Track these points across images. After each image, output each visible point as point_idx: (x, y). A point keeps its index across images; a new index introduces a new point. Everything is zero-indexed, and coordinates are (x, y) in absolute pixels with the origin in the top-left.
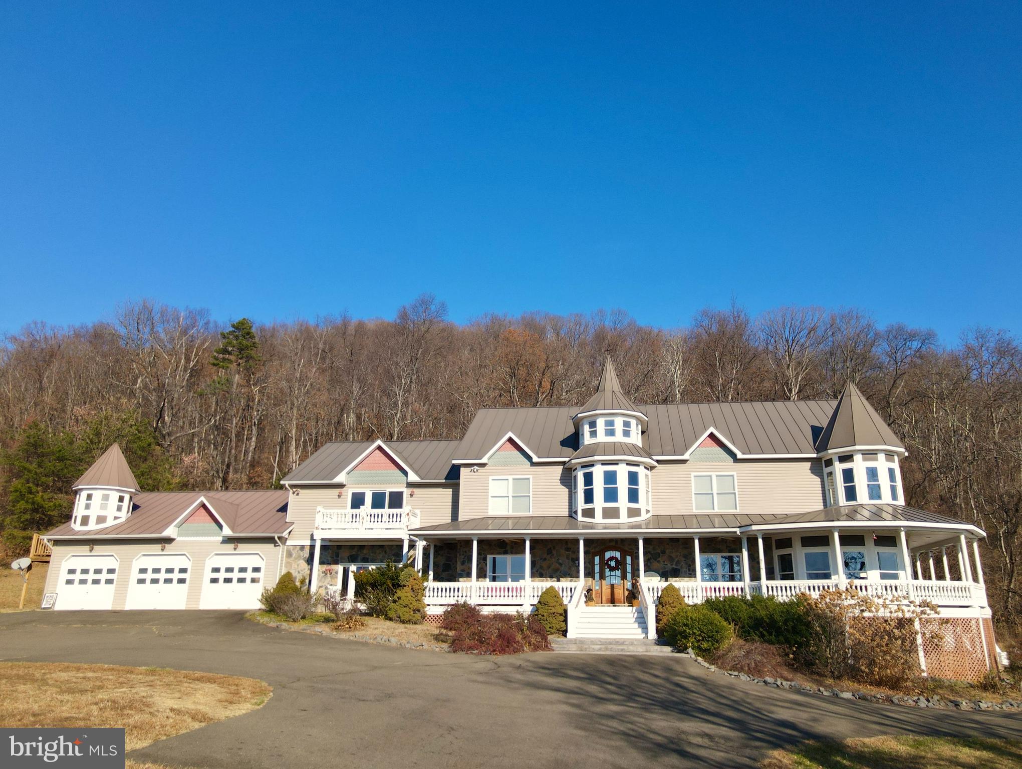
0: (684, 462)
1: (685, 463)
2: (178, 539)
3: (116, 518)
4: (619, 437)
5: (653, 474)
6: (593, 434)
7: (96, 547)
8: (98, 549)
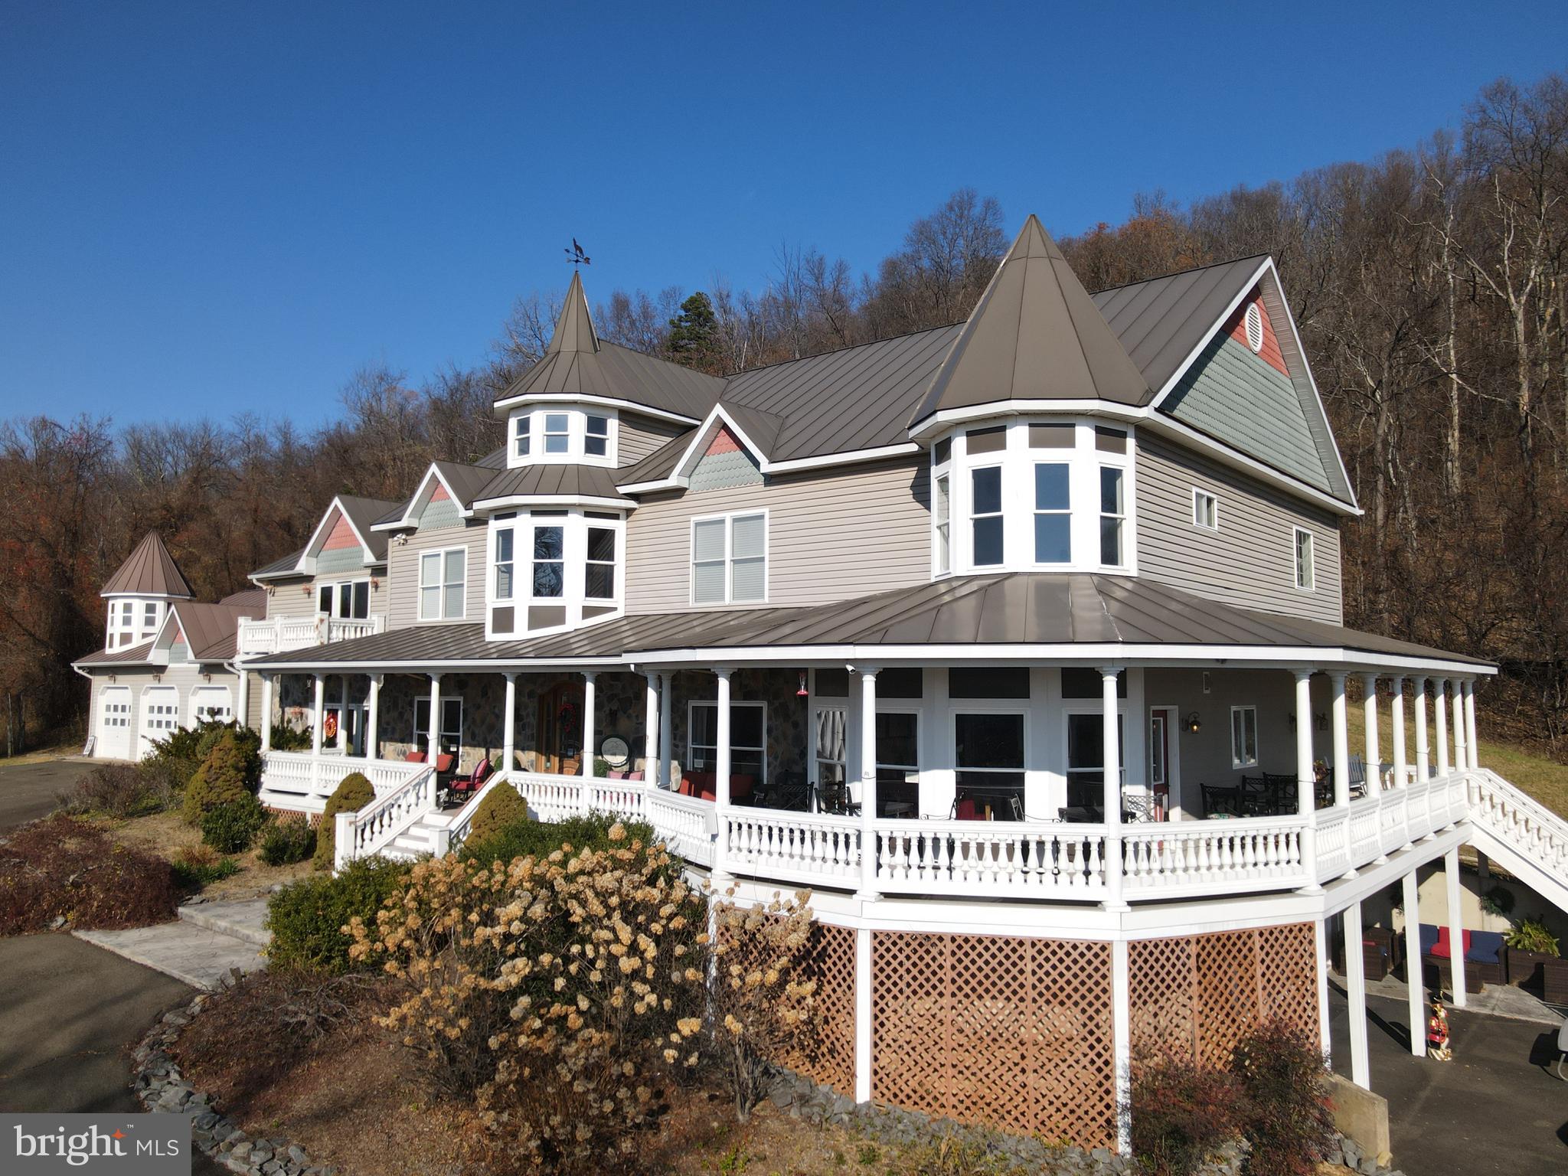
0: (677, 493)
1: (681, 496)
2: (171, 666)
3: (145, 635)
4: (575, 454)
5: (631, 525)
6: (524, 448)
7: (119, 678)
8: (123, 680)
